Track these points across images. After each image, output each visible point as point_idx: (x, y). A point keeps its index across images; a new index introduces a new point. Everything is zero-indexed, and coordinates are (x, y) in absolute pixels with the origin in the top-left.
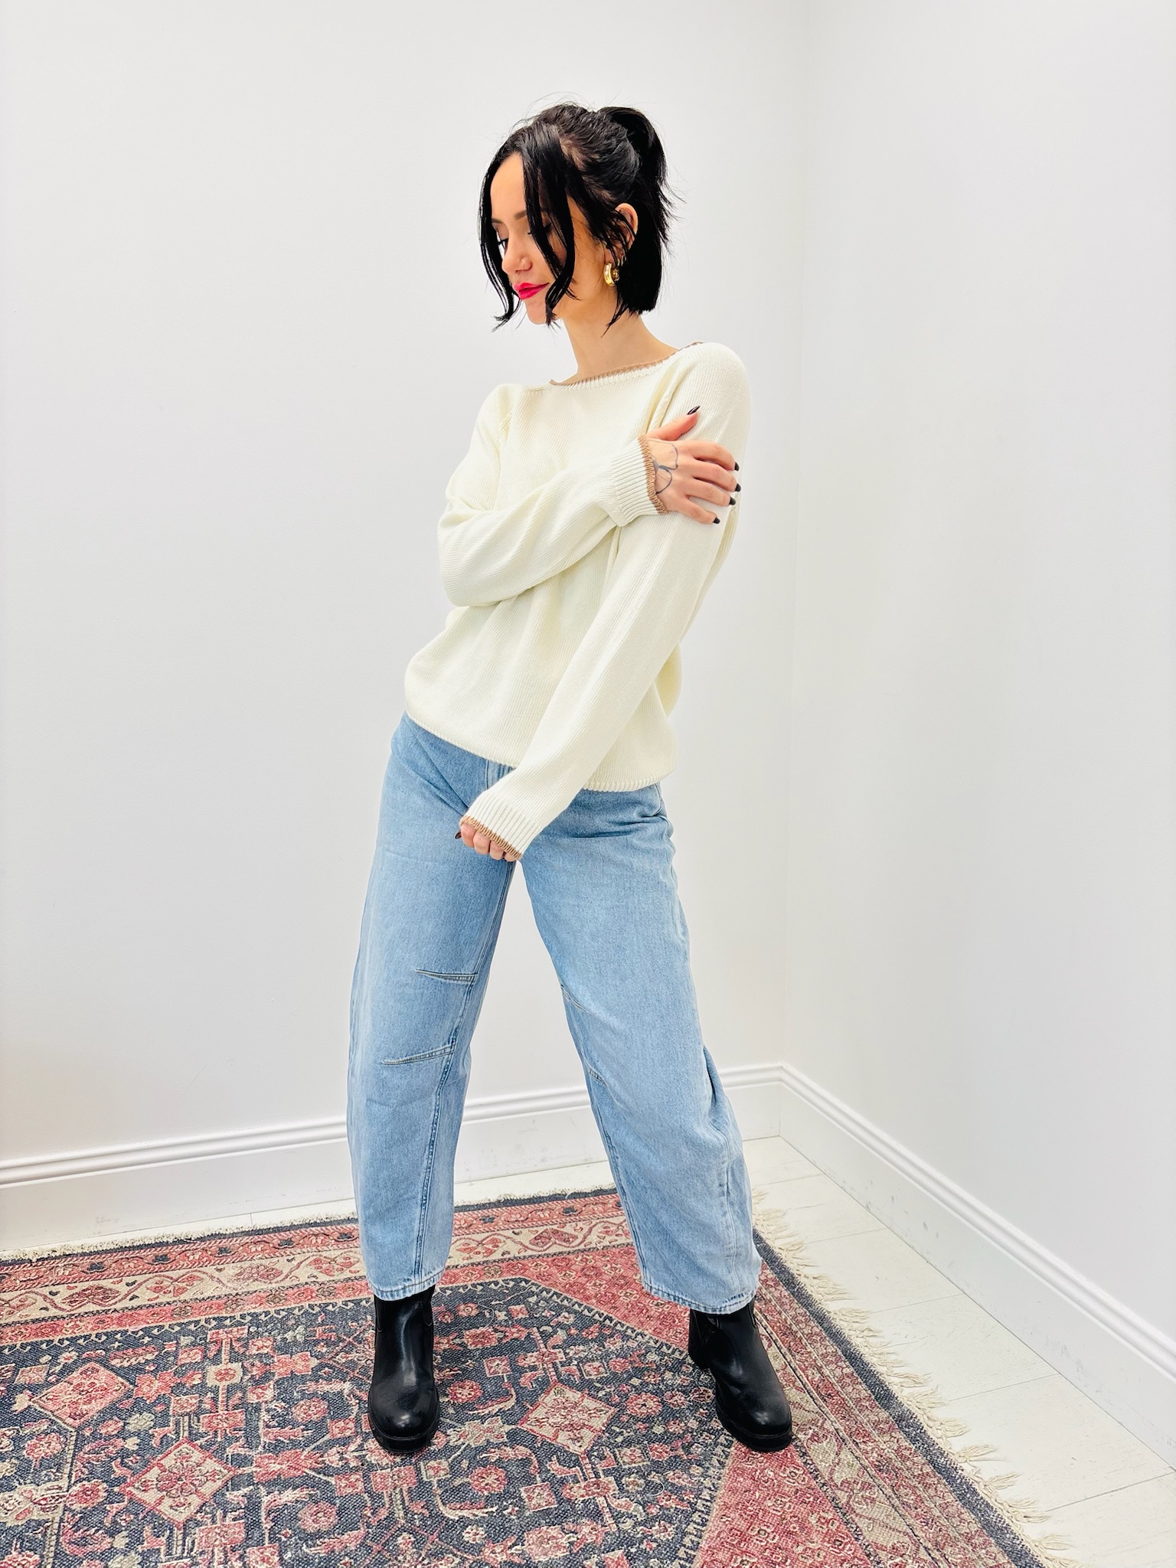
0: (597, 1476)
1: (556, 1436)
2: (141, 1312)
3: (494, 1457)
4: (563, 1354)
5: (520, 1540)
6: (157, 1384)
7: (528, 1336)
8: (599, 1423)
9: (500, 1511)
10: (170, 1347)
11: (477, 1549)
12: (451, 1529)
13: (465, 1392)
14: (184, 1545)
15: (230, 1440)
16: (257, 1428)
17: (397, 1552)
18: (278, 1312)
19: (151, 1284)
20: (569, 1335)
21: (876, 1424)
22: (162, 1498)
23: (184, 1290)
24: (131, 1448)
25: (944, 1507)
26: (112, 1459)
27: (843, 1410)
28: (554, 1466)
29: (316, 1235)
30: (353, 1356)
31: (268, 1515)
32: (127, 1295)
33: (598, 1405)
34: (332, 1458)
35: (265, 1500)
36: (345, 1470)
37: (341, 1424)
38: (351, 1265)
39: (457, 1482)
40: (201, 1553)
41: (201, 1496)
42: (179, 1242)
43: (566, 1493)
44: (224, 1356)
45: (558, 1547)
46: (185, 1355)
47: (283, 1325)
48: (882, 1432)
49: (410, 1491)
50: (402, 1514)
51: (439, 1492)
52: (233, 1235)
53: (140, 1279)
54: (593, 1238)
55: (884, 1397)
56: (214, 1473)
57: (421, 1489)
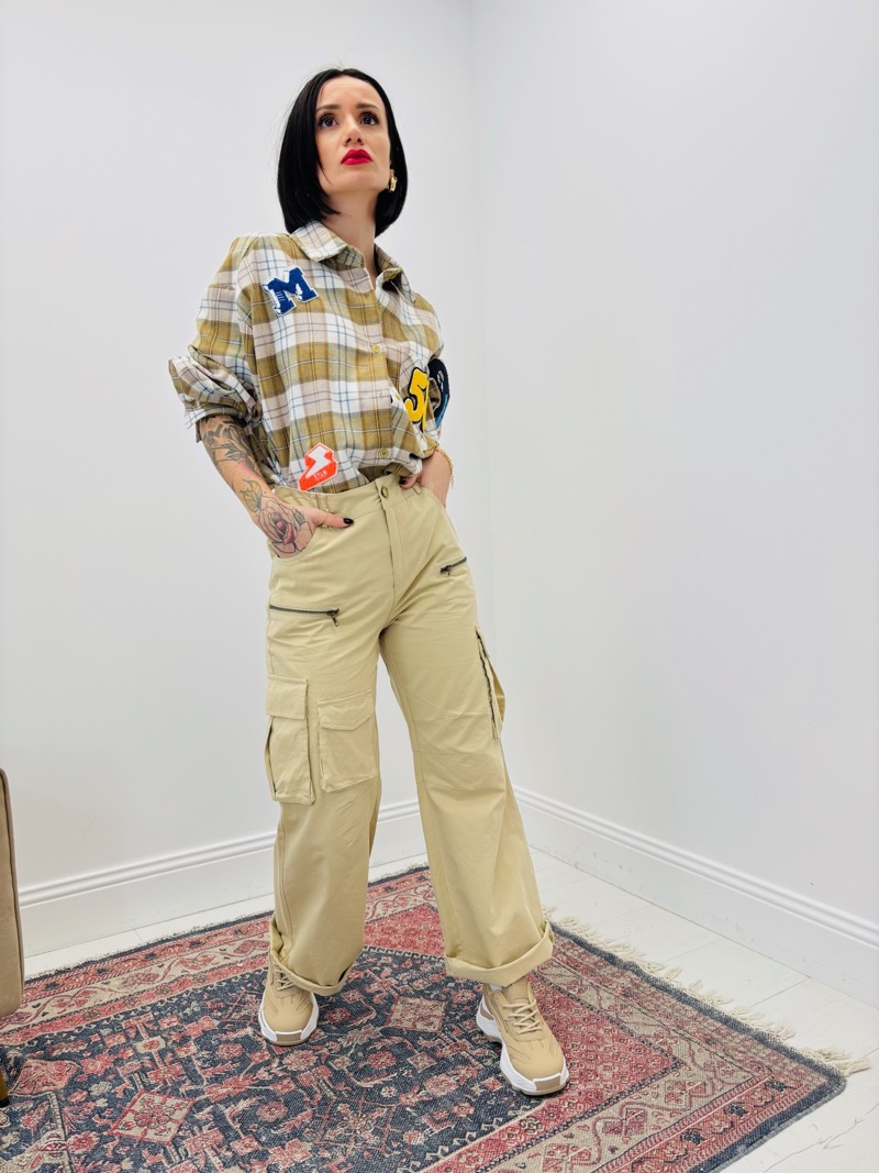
0: (454, 1041)
1: (414, 1026)
2: (59, 1021)
3: (379, 1046)
4: (394, 981)
5: (422, 1087)
6: (99, 1064)
7: (366, 974)
8: (440, 1011)
9: (400, 1075)
10: (95, 1038)
11: (396, 1099)
12: (372, 1094)
13: (338, 1015)
14: (178, 1153)
15: (180, 1083)
16: (195, 1071)
17: (340, 1116)
18: (170, 999)
19: (53, 1002)
20: (394, 969)
21: (613, 975)
22: (146, 1130)
23: (84, 1002)
24: (103, 1106)
25: (673, 1006)
26: (90, 1117)
27: (589, 971)
28: (423, 1042)
29: (172, 947)
30: (243, 1013)
31: (234, 1119)
32: (37, 1015)
33: (436, 1002)
34: (263, 1074)
35: (227, 1112)
36: (277, 1079)
37: (258, 1054)
38: (211, 960)
39: (361, 1065)
40: (196, 1154)
41: (176, 1121)
42: (59, 972)
43: (438, 1055)
44: (143, 1035)
45: (450, 1085)
46: (111, 1041)
47: (179, 1005)
48: (618, 977)
49: (330, 1079)
50: (332, 1094)
51: (351, 1074)
52: (103, 960)
53: (42, 1001)
54: (379, 911)
55: (611, 959)
56: (178, 1105)
57: (338, 1076)
